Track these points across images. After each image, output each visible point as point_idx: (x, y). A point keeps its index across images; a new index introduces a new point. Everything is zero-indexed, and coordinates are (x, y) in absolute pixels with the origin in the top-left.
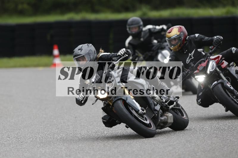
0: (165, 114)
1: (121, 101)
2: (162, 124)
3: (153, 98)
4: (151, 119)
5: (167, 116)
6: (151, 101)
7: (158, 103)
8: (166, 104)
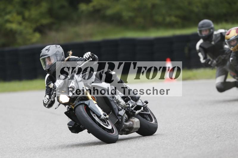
0: (131, 120)
1: (83, 105)
2: (127, 130)
3: (118, 102)
4: (115, 125)
5: (132, 121)
6: (115, 106)
7: (122, 108)
8: (133, 109)
